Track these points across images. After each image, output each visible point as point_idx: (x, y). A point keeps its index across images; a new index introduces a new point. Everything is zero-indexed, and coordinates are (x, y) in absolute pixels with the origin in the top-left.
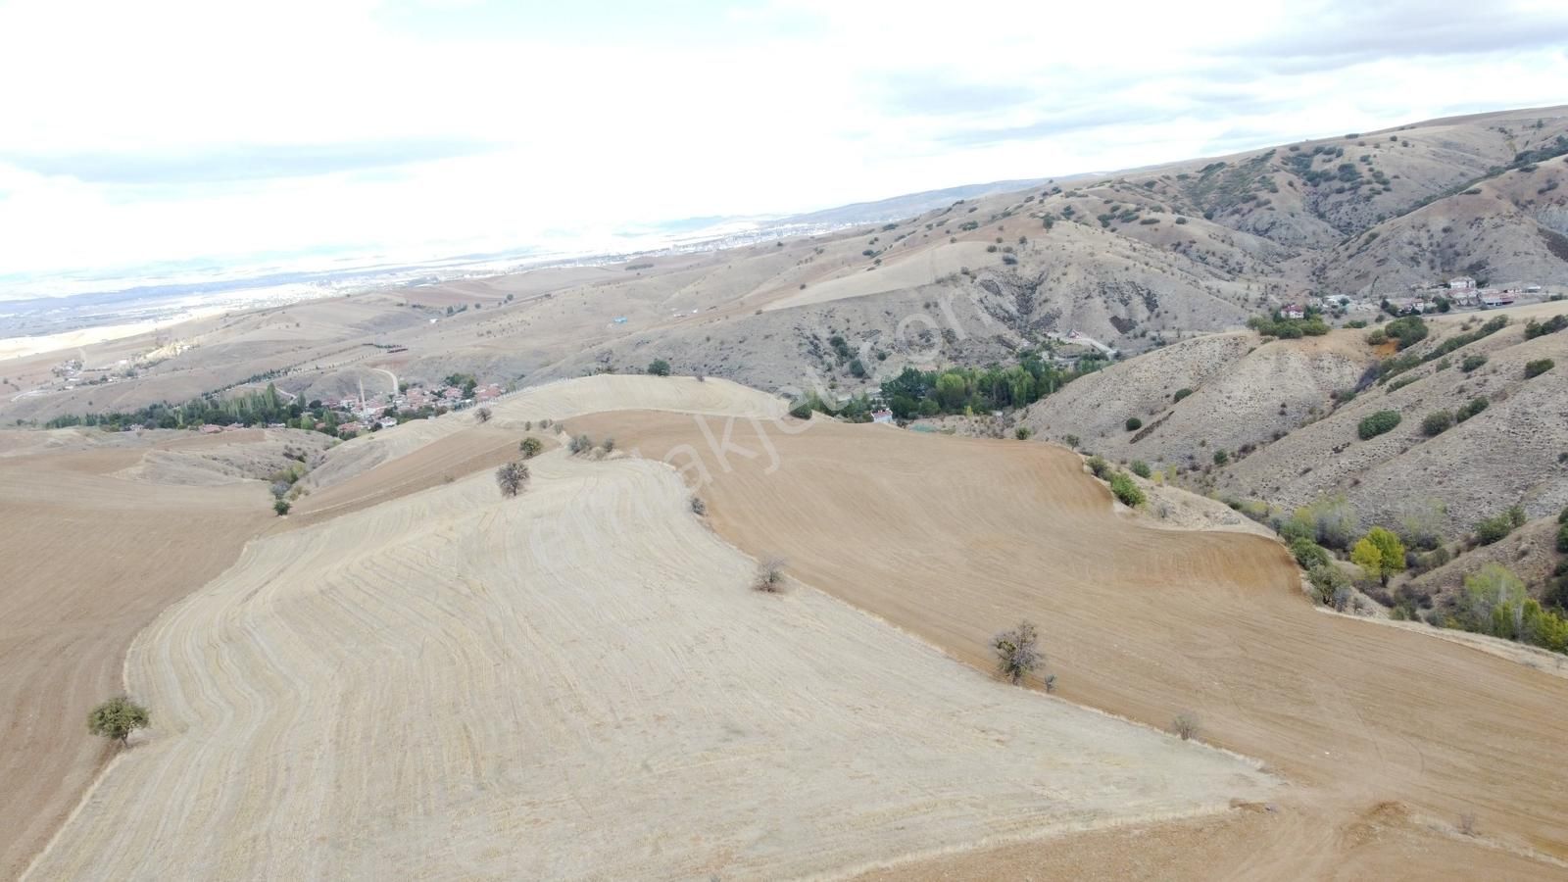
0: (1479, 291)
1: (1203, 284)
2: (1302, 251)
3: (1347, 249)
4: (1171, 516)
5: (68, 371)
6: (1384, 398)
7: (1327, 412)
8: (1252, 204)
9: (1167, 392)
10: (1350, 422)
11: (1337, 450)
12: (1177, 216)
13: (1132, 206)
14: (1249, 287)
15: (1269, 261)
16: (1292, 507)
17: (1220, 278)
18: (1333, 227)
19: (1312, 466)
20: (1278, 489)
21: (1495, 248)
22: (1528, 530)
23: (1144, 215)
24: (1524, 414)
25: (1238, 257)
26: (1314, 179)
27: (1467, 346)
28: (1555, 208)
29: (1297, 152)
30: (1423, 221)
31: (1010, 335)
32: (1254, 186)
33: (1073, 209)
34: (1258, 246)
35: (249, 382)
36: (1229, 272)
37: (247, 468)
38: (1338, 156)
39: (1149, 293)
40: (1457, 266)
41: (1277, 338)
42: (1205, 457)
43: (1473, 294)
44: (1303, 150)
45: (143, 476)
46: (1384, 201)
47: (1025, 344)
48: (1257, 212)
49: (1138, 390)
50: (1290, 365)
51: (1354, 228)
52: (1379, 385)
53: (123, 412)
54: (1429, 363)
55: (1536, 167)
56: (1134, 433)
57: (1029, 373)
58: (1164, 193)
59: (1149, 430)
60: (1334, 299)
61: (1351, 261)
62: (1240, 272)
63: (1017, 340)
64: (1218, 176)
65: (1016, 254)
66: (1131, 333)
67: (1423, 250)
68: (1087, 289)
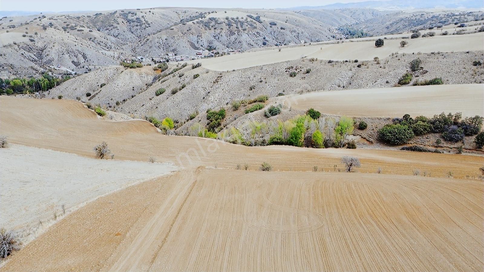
0: (176, 56)
1: (100, 51)
2: (128, 43)
3: (141, 43)
4: (114, 118)
6: (160, 85)
7: (145, 89)
8: (112, 27)
9: (98, 84)
10: (153, 91)
11: (150, 99)
12: (89, 29)
13: (74, 25)
14: (114, 53)
15: (120, 46)
16: (141, 115)
17: (105, 50)
18: (136, 36)
19: (144, 104)
20: (136, 111)
21: (178, 45)
22: (200, 115)
23: (78, 28)
24: (194, 88)
25: (110, 44)
26: (129, 21)
27: (179, 71)
28: (191, 35)
29: (123, 12)
30: (160, 36)
31: (36, 66)
32: (112, 22)
33: (52, 24)
34: (115, 40)
36: (107, 48)
38: (135, 15)
39: (84, 54)
40: (170, 49)
41: (129, 68)
42: (113, 103)
43: (174, 57)
44: (125, 12)
46: (149, 30)
47: (42, 70)
48: (114, 30)
49: (88, 84)
50: (134, 76)
51: (142, 37)
52: (158, 81)
54: (170, 75)
55: (186, 24)
56: (89, 97)
57: (47, 79)
58: (83, 21)
59: (94, 96)
60: (139, 58)
61: (142, 47)
62: (111, 48)
63: (38, 68)
64: (100, 17)
65: (34, 38)
66: (79, 67)
67: (161, 45)
68: (62, 52)
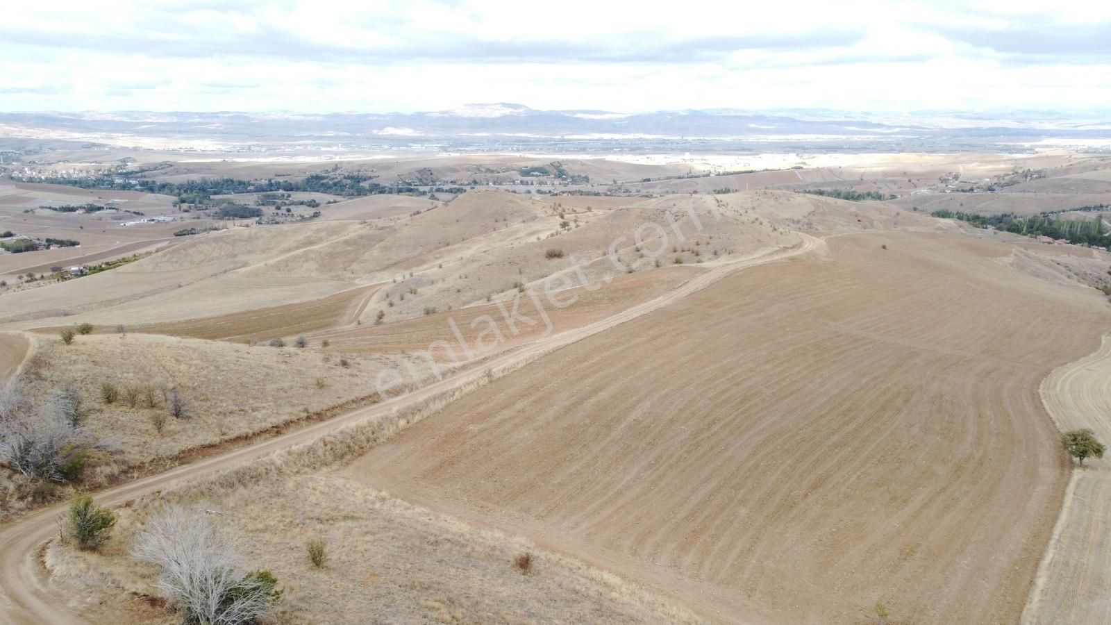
5: (948, 180)
35: (1080, 210)
37: (1082, 276)
45: (1012, 265)
53: (982, 215)
